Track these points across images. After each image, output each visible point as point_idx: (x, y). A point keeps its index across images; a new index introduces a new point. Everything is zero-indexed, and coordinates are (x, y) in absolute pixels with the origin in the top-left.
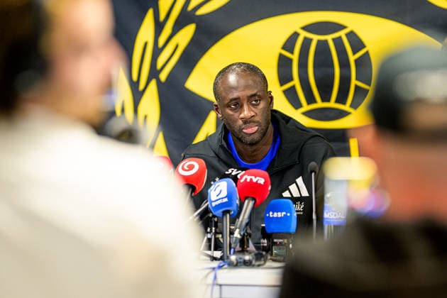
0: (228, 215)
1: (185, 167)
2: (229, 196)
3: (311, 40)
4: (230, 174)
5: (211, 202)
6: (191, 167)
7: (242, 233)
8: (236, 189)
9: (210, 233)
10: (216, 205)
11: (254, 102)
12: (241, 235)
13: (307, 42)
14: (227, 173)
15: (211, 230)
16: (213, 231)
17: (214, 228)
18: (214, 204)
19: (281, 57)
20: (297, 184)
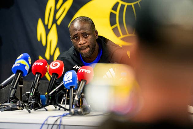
0: (72, 89)
1: (54, 65)
2: (73, 79)
3: (124, 5)
4: (75, 68)
5: (65, 82)
6: (56, 65)
7: (79, 98)
8: (77, 75)
9: (65, 97)
10: (67, 84)
11: (85, 36)
12: (78, 99)
13: (123, 6)
14: (74, 67)
15: (65, 95)
16: (66, 96)
17: (66, 95)
18: (66, 83)
19: (111, 13)
20: (110, 72)
